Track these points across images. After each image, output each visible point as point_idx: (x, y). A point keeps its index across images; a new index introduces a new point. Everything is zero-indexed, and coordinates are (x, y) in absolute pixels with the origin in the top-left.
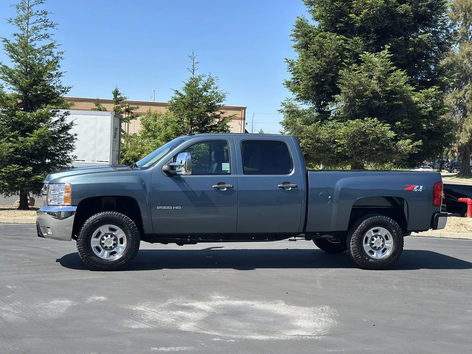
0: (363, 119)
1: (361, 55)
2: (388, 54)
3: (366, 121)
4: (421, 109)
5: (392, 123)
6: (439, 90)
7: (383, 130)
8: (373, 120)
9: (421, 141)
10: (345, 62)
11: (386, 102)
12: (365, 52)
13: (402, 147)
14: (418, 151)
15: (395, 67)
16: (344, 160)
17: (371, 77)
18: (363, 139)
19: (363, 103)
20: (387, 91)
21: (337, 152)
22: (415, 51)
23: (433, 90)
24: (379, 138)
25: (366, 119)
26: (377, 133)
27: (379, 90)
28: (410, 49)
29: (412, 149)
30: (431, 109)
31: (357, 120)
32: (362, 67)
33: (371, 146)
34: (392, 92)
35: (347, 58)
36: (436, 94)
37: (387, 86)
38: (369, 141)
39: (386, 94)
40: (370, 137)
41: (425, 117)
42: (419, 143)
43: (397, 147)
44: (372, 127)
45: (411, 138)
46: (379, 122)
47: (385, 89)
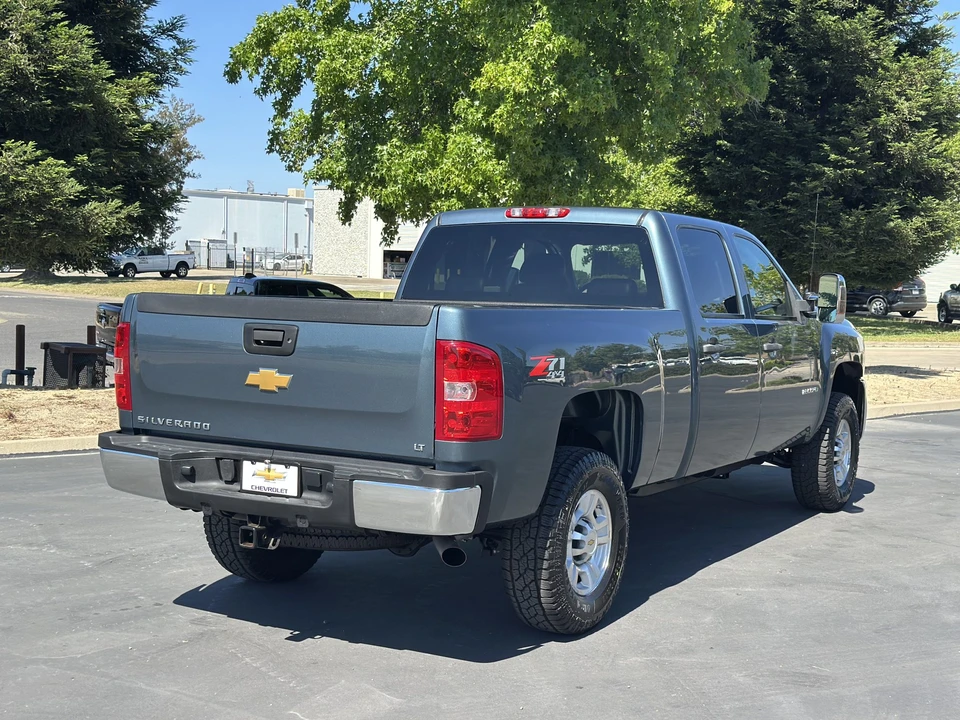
3: (10, 149)
4: (123, 128)
5: (68, 156)
6: (157, 82)
7: (54, 175)
8: (24, 148)
9: (137, 204)
11: (49, 101)
13: (99, 222)
15: (60, 15)
17: (3, 33)
20: (51, 73)
23: (146, 81)
24: (47, 197)
25: (8, 143)
26: (39, 183)
27: (32, 68)
29: (118, 224)
30: (148, 127)
33: (22, 216)
37: (53, 59)
38: (16, 203)
39: (47, 80)
40: (22, 194)
41: (131, 146)
42: (135, 209)
43: (86, 219)
44: (23, 167)
45: (113, 197)
46: (39, 153)
47: (46, 67)
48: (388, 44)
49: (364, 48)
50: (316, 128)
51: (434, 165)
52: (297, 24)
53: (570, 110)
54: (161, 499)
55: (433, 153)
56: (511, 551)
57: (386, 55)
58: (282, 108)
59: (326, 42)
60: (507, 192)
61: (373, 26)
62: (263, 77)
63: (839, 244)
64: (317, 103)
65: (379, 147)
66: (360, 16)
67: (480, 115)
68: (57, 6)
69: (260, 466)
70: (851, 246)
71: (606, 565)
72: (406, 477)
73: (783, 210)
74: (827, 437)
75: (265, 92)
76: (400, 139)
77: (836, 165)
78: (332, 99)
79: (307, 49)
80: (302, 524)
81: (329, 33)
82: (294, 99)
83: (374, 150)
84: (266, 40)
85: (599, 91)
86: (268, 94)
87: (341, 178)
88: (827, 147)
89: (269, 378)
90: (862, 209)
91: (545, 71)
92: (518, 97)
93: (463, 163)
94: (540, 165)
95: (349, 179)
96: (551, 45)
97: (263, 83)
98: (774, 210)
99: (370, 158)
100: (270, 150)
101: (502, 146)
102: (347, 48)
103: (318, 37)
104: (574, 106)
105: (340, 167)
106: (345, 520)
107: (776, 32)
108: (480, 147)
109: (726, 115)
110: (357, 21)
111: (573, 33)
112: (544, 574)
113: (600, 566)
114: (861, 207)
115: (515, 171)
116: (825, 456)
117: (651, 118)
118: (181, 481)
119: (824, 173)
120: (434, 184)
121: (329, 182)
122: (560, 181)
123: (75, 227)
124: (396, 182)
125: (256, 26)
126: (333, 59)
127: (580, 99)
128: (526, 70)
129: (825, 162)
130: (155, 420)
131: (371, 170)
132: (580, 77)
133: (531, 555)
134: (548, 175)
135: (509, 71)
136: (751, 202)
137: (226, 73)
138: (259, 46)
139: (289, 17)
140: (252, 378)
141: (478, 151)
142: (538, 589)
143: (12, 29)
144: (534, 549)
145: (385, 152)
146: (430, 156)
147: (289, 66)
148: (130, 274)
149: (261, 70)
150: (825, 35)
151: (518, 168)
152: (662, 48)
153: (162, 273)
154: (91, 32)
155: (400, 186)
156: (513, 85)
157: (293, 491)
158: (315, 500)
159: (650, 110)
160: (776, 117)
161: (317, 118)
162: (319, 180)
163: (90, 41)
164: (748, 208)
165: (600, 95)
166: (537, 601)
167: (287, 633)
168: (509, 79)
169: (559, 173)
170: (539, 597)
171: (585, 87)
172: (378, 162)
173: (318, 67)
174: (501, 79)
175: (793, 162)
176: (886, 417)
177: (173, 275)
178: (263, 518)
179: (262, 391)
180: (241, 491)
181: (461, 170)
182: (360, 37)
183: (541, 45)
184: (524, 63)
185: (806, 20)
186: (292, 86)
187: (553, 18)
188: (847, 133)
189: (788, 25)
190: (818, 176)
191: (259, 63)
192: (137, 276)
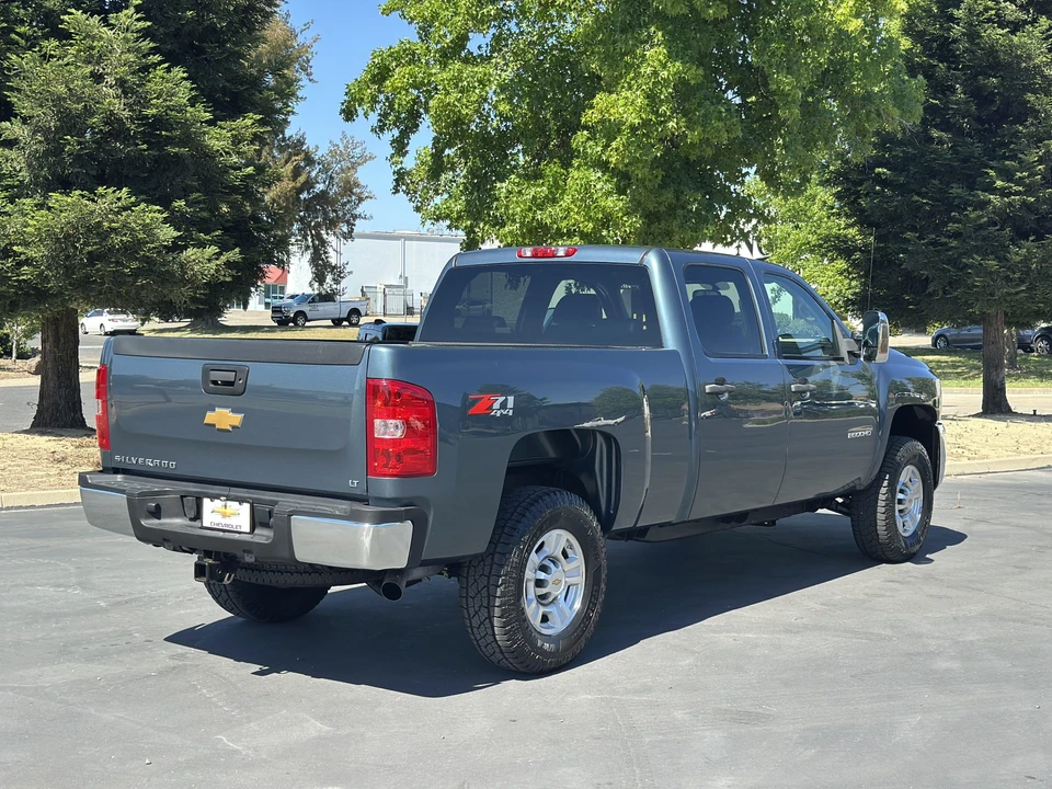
0: (92, 191)
1: (66, 17)
2: (138, 20)
3: (102, 196)
4: (226, 169)
5: (165, 203)
6: (262, 123)
7: (148, 221)
8: (118, 194)
9: (237, 250)
10: (18, 34)
11: (145, 146)
12: (73, 10)
13: (196, 268)
14: (233, 276)
15: (157, 58)
16: (36, 303)
17: (98, 78)
18: (95, 244)
19: (85, 148)
20: (146, 117)
21: (17, 281)
22: (199, 20)
23: (249, 122)
24: (140, 243)
25: (101, 190)
26: (133, 230)
27: (127, 113)
28: (189, 13)
29: (217, 271)
30: (250, 170)
31: (78, 192)
32: (72, 51)
33: (117, 263)
34: (160, 122)
35: (22, 22)
36: (255, 134)
37: (147, 104)
38: (111, 249)
39: (144, 125)
40: (116, 240)
41: (235, 190)
42: (234, 255)
43: (182, 265)
44: (118, 213)
45: (212, 243)
46: (133, 199)
47: (140, 112)
48: (508, 75)
49: (480, 82)
50: (437, 167)
51: (554, 201)
52: (413, 59)
53: (689, 141)
54: (131, 535)
55: (553, 190)
56: (467, 589)
57: (503, 88)
58: (400, 146)
59: (441, 76)
60: (627, 229)
61: (491, 57)
62: (380, 115)
63: (1007, 279)
64: (436, 141)
65: (498, 185)
66: (480, 47)
67: (599, 149)
68: (152, 49)
69: (218, 504)
70: (1022, 281)
71: (577, 606)
72: (337, 513)
73: (946, 244)
74: (886, 483)
75: (382, 130)
76: (519, 176)
77: (1004, 193)
78: (450, 135)
79: (422, 84)
80: (249, 559)
81: (444, 65)
82: (412, 136)
83: (493, 188)
84: (381, 75)
85: (720, 119)
86: (386, 132)
87: (459, 218)
88: (992, 173)
89: (224, 417)
90: (1032, 241)
91: (661, 101)
92: (633, 128)
93: (582, 200)
94: (663, 199)
95: (467, 219)
96: (666, 73)
97: (380, 121)
98: (934, 243)
99: (490, 196)
100: (397, 191)
101: (623, 180)
102: (462, 81)
103: (433, 71)
104: (693, 136)
105: (459, 206)
106: (286, 554)
107: (942, 48)
108: (599, 182)
109: (886, 141)
110: (476, 52)
111: (691, 57)
112: (497, 612)
113: (571, 608)
114: (1031, 238)
115: (635, 207)
116: (884, 504)
117: (785, 146)
118: (147, 518)
119: (990, 201)
120: (555, 223)
121: (448, 222)
122: (685, 216)
123: (171, 274)
124: (514, 221)
125: (370, 62)
126: (448, 93)
127: (700, 129)
128: (639, 100)
129: (992, 189)
130: (130, 459)
131: (491, 209)
132: (700, 105)
133: (484, 592)
134: (672, 209)
135: (621, 102)
136: (909, 235)
137: (343, 111)
138: (374, 82)
139: (404, 51)
140: (210, 417)
141: (598, 187)
142: (493, 627)
143: (107, 74)
144: (487, 586)
145: (504, 190)
146: (551, 192)
147: (404, 103)
148: (300, 322)
149: (378, 107)
150: (992, 51)
151: (639, 203)
152: (789, 71)
153: (333, 321)
154: (185, 75)
155: (518, 225)
156: (625, 116)
157: (247, 528)
158: (264, 536)
159: (784, 139)
160: (941, 142)
161: (437, 156)
162: (437, 220)
163: (188, 84)
164: (907, 241)
165: (721, 124)
166: (491, 639)
167: (257, 668)
168: (620, 110)
169: (683, 208)
170: (494, 635)
171: (705, 116)
172: (497, 199)
173: (431, 103)
174: (612, 111)
175: (956, 190)
176: (1037, 469)
177: (345, 323)
178: (217, 553)
179: (218, 430)
180: (202, 528)
181: (580, 207)
182: (476, 69)
183: (655, 73)
184: (638, 93)
185: (973, 35)
186: (410, 123)
187: (670, 42)
188: (1014, 158)
189: (955, 41)
190: (983, 205)
191: (374, 100)
192: (307, 324)
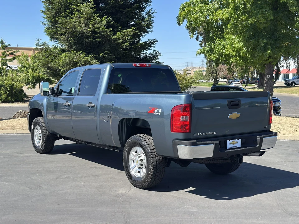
2: (92, 5)
12: (80, 4)
23: (131, 30)
30: (127, 43)
125: (180, 8)
137: (177, 23)
148: (293, 85)
192: (296, 86)
